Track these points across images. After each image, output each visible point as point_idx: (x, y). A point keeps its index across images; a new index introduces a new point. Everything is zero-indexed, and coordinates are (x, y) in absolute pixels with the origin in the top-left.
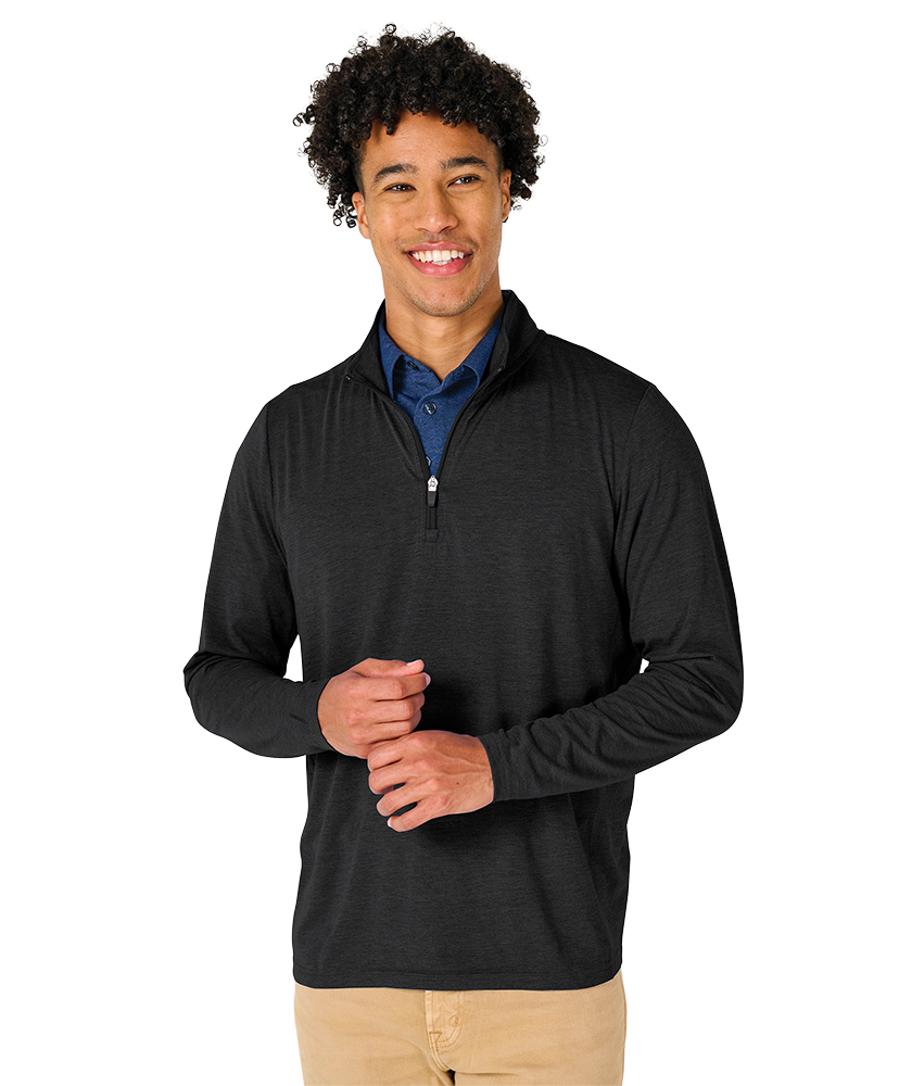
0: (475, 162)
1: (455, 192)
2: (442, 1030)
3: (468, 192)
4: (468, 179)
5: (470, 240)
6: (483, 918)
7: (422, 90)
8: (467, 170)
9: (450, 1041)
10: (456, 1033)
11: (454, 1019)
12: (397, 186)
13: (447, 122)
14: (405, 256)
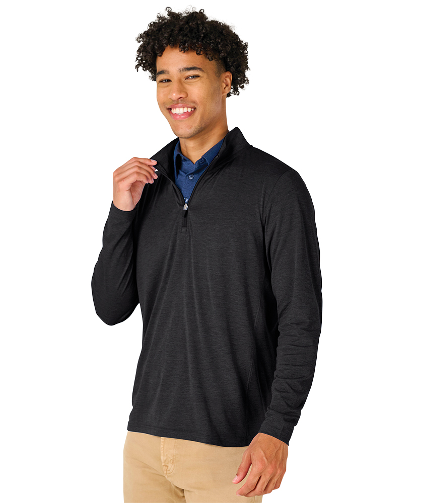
0: (196, 69)
1: (188, 82)
2: (168, 465)
3: (194, 82)
4: (194, 77)
5: (194, 102)
6: (188, 406)
8: (192, 73)
9: (171, 471)
10: (172, 467)
11: (172, 461)
12: (165, 80)
13: (181, 51)
14: (167, 111)
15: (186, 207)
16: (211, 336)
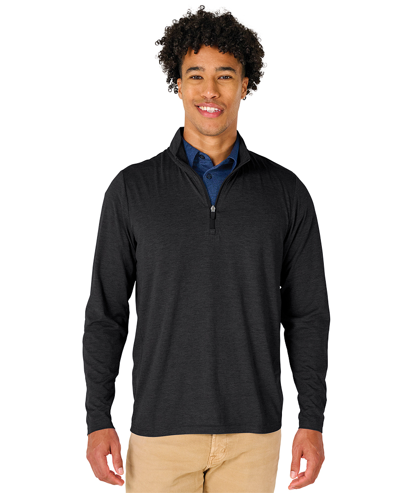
1: (220, 82)
2: (217, 455)
3: (226, 83)
4: (226, 77)
5: (224, 104)
7: (211, 36)
8: (227, 73)
9: (220, 460)
10: (224, 456)
11: (224, 450)
12: (195, 77)
13: (221, 52)
14: (195, 108)
15: (213, 209)
16: (253, 332)
